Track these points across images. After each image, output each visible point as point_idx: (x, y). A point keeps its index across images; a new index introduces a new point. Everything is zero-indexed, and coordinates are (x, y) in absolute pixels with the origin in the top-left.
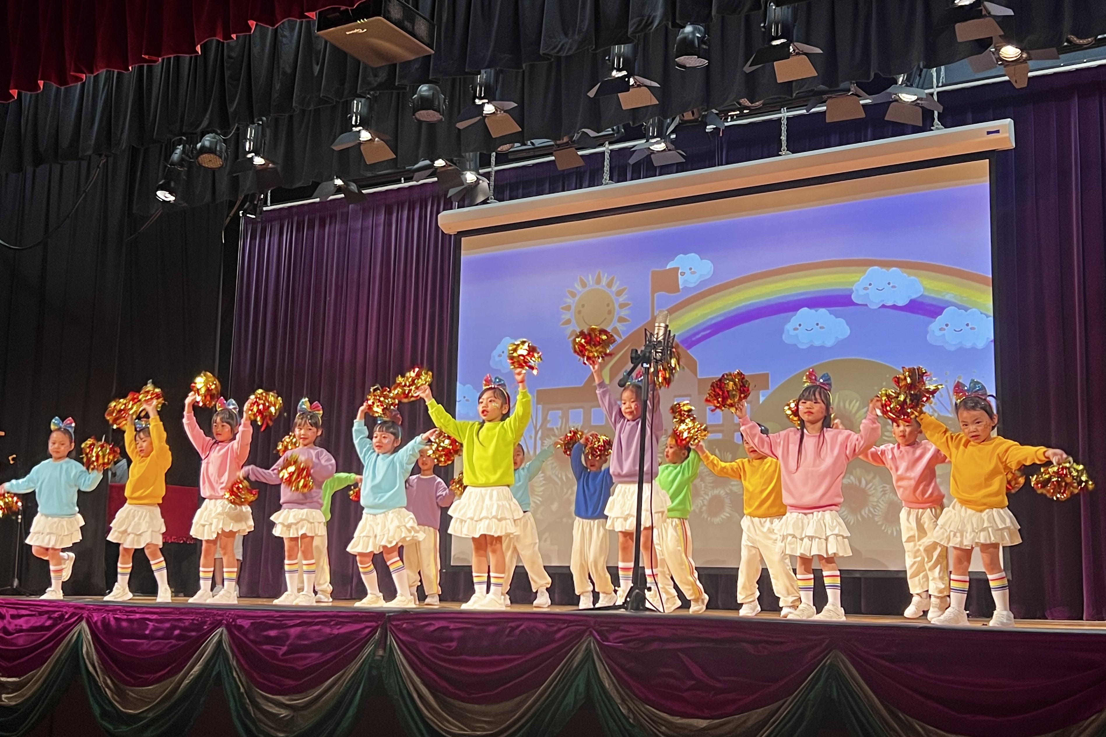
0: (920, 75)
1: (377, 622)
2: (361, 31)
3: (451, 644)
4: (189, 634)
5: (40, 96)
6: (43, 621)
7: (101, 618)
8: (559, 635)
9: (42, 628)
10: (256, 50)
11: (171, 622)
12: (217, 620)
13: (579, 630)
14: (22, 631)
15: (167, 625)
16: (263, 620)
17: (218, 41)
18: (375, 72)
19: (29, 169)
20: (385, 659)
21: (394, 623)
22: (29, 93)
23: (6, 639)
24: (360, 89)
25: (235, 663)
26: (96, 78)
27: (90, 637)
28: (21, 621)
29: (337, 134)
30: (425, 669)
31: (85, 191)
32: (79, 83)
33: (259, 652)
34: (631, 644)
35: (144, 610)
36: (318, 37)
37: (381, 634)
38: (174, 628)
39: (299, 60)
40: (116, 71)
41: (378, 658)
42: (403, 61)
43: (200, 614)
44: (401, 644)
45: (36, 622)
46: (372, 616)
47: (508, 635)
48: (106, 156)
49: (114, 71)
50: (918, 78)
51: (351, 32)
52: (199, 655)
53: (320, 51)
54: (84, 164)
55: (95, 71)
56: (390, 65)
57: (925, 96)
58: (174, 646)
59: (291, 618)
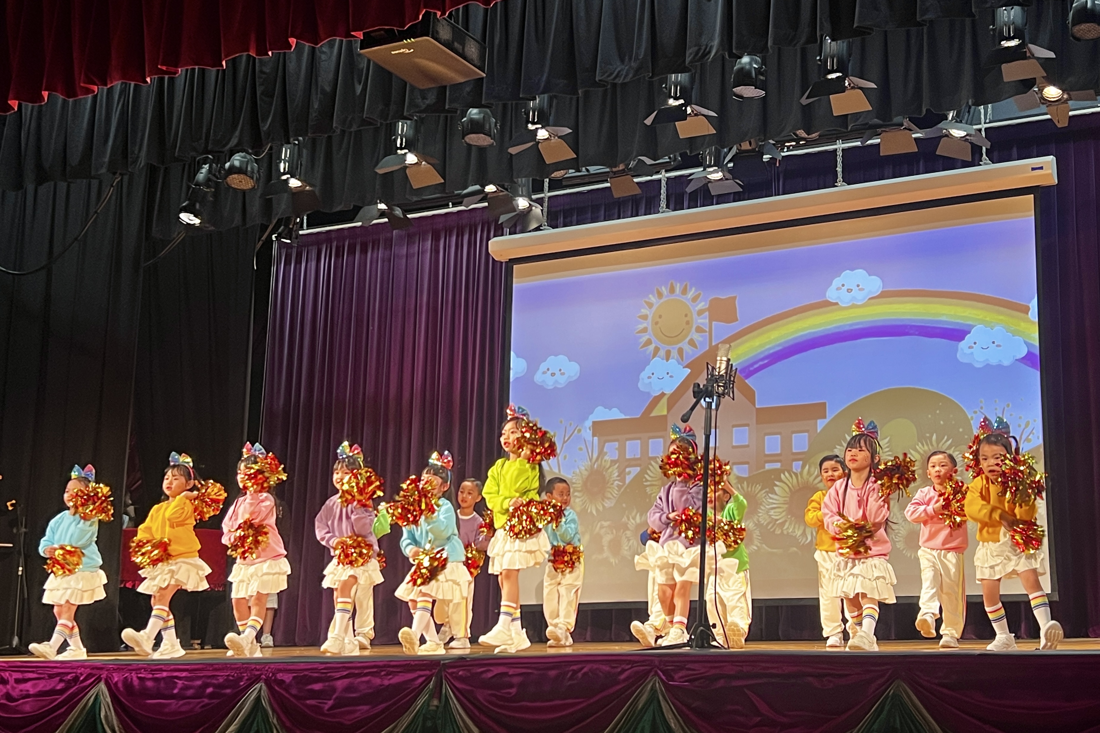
0: (969, 112)
1: (430, 670)
2: (407, 51)
3: (510, 691)
4: (223, 691)
5: (44, 109)
6: (52, 685)
7: (122, 678)
8: (622, 677)
9: (53, 692)
10: (291, 66)
11: (203, 679)
12: (255, 675)
13: (644, 670)
14: (28, 696)
15: (199, 683)
16: (306, 673)
17: (249, 56)
18: (424, 94)
19: (30, 187)
20: (441, 709)
21: (450, 671)
22: (30, 105)
23: (9, 706)
24: (407, 111)
25: (275, 721)
26: (110, 91)
27: (109, 700)
28: (27, 686)
29: (380, 158)
30: (483, 718)
31: (96, 212)
32: (90, 96)
33: (302, 707)
34: (697, 683)
35: (172, 667)
36: (360, 55)
37: (436, 683)
38: (206, 685)
39: (340, 78)
40: (133, 84)
41: (434, 708)
42: (452, 83)
43: (237, 669)
44: (457, 693)
45: (45, 686)
46: (424, 665)
47: (571, 678)
48: (122, 175)
49: (130, 84)
50: (967, 114)
51: (397, 52)
52: (235, 712)
53: (362, 70)
54: (95, 183)
55: (109, 82)
56: (440, 87)
57: (973, 133)
58: (208, 704)
59: (337, 669)
